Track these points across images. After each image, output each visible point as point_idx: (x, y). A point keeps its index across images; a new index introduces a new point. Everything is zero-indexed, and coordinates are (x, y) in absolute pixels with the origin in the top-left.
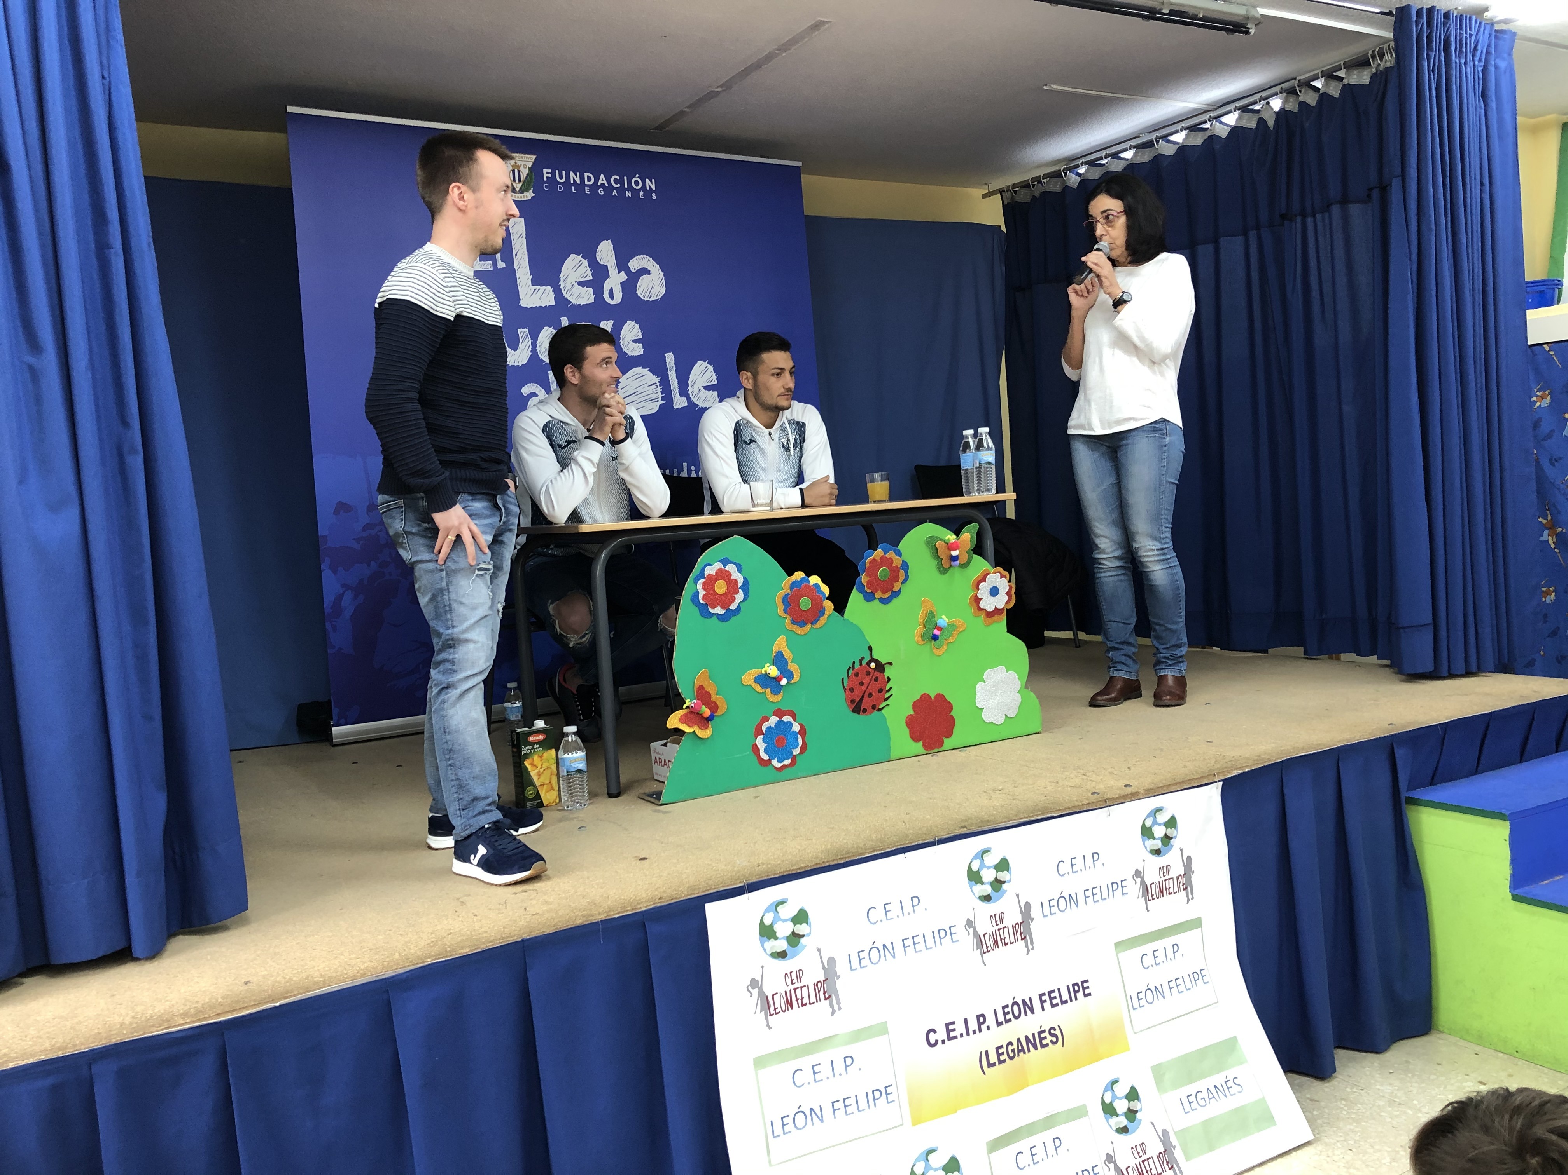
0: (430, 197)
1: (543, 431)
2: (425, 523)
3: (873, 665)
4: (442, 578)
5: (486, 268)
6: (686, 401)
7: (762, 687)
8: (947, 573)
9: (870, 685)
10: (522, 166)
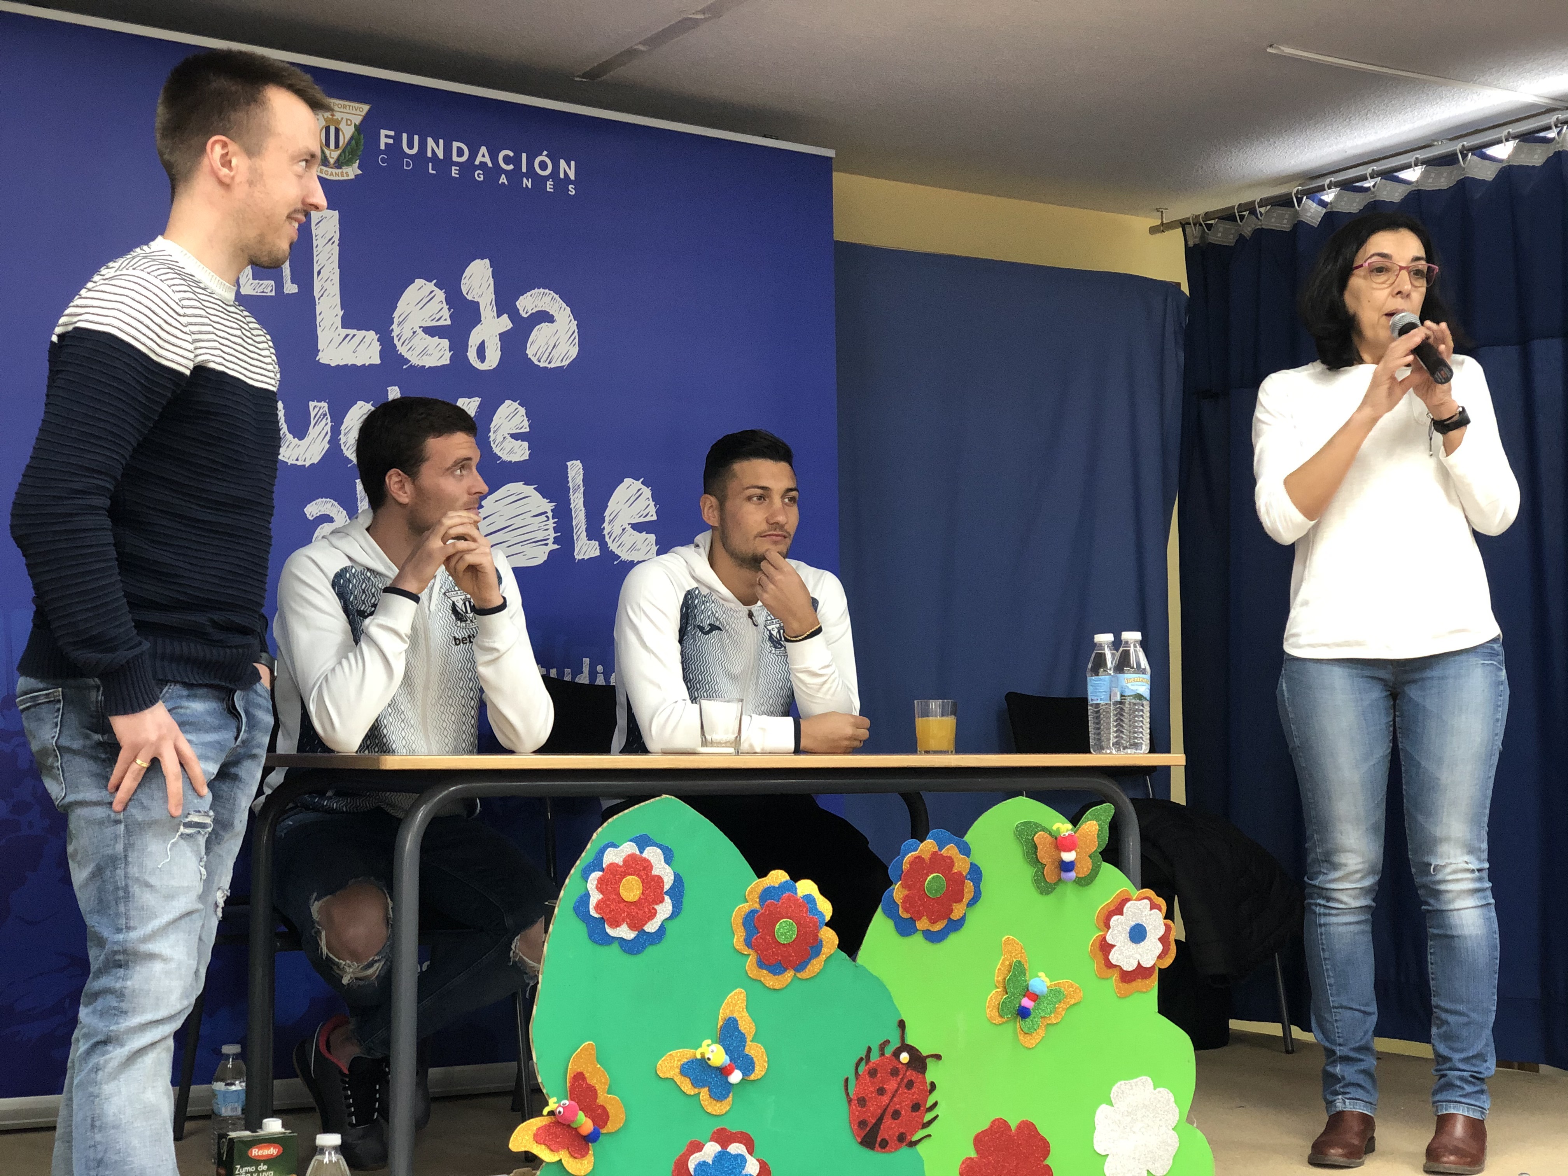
0: (171, 154)
1: (334, 585)
2: (96, 732)
3: (905, 1057)
4: (116, 837)
5: (263, 292)
6: (598, 548)
7: (694, 1084)
8: (1052, 892)
9: (897, 1095)
10: (344, 121)
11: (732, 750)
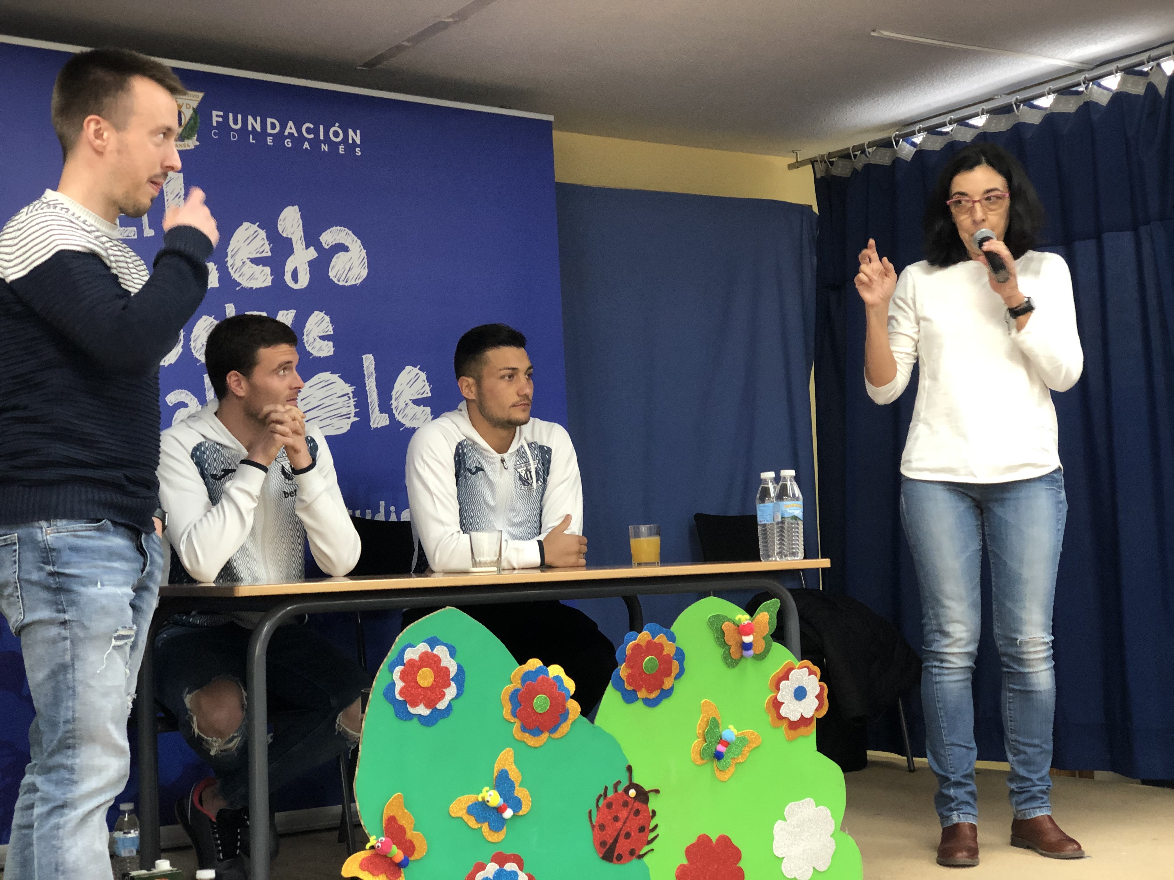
0: (63, 129)
3: (632, 793)
5: (128, 236)
6: (388, 419)
7: (478, 821)
8: (736, 665)
9: (628, 821)
10: (184, 106)
11: (495, 569)
